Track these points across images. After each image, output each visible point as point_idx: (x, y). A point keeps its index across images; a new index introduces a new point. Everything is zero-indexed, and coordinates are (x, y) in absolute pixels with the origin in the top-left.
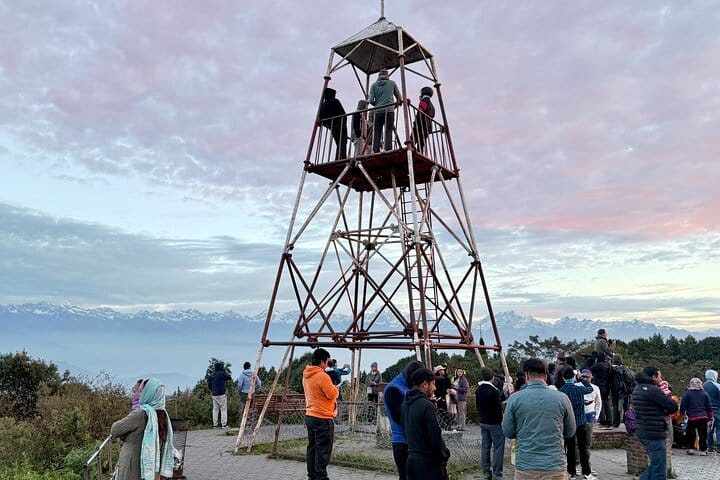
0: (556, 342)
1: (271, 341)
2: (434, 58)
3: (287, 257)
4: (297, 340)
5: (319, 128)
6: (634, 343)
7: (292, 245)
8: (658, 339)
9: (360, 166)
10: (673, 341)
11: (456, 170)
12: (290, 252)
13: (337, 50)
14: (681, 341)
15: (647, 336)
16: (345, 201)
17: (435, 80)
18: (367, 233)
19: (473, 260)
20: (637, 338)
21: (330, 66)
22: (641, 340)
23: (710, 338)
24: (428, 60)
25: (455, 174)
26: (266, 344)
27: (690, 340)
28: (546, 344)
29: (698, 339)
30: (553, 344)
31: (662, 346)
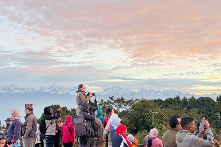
6: (167, 100)
8: (178, 98)
10: (185, 99)
14: (189, 99)
15: (173, 97)
20: (169, 98)
22: (170, 99)
23: (201, 98)
27: (193, 98)
29: (196, 98)
30: (121, 101)
31: (180, 102)
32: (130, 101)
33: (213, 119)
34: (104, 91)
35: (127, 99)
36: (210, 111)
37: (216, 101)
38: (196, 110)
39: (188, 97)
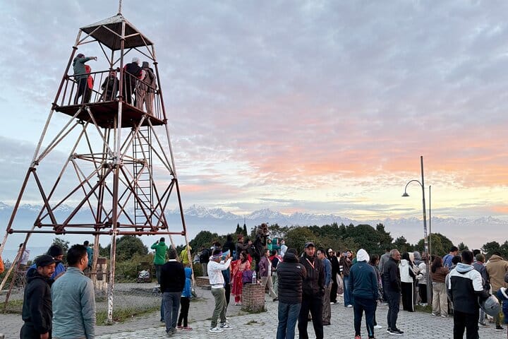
0: (277, 226)
1: (14, 229)
2: (154, 46)
3: (32, 170)
4: (37, 229)
5: (66, 81)
7: (38, 161)
8: (335, 225)
9: (89, 110)
10: (343, 227)
11: (165, 120)
12: (36, 167)
13: (83, 30)
15: (330, 223)
16: (82, 133)
17: (154, 60)
18: (101, 156)
19: (173, 178)
20: (325, 225)
21: (77, 40)
22: (327, 226)
24: (150, 47)
25: (165, 122)
26: (10, 231)
28: (272, 228)
30: (275, 228)
31: (338, 229)
32: (285, 228)
33: (373, 249)
34: (253, 214)
35: (281, 226)
36: (369, 240)
37: (375, 229)
38: (352, 239)
39: (347, 224)
